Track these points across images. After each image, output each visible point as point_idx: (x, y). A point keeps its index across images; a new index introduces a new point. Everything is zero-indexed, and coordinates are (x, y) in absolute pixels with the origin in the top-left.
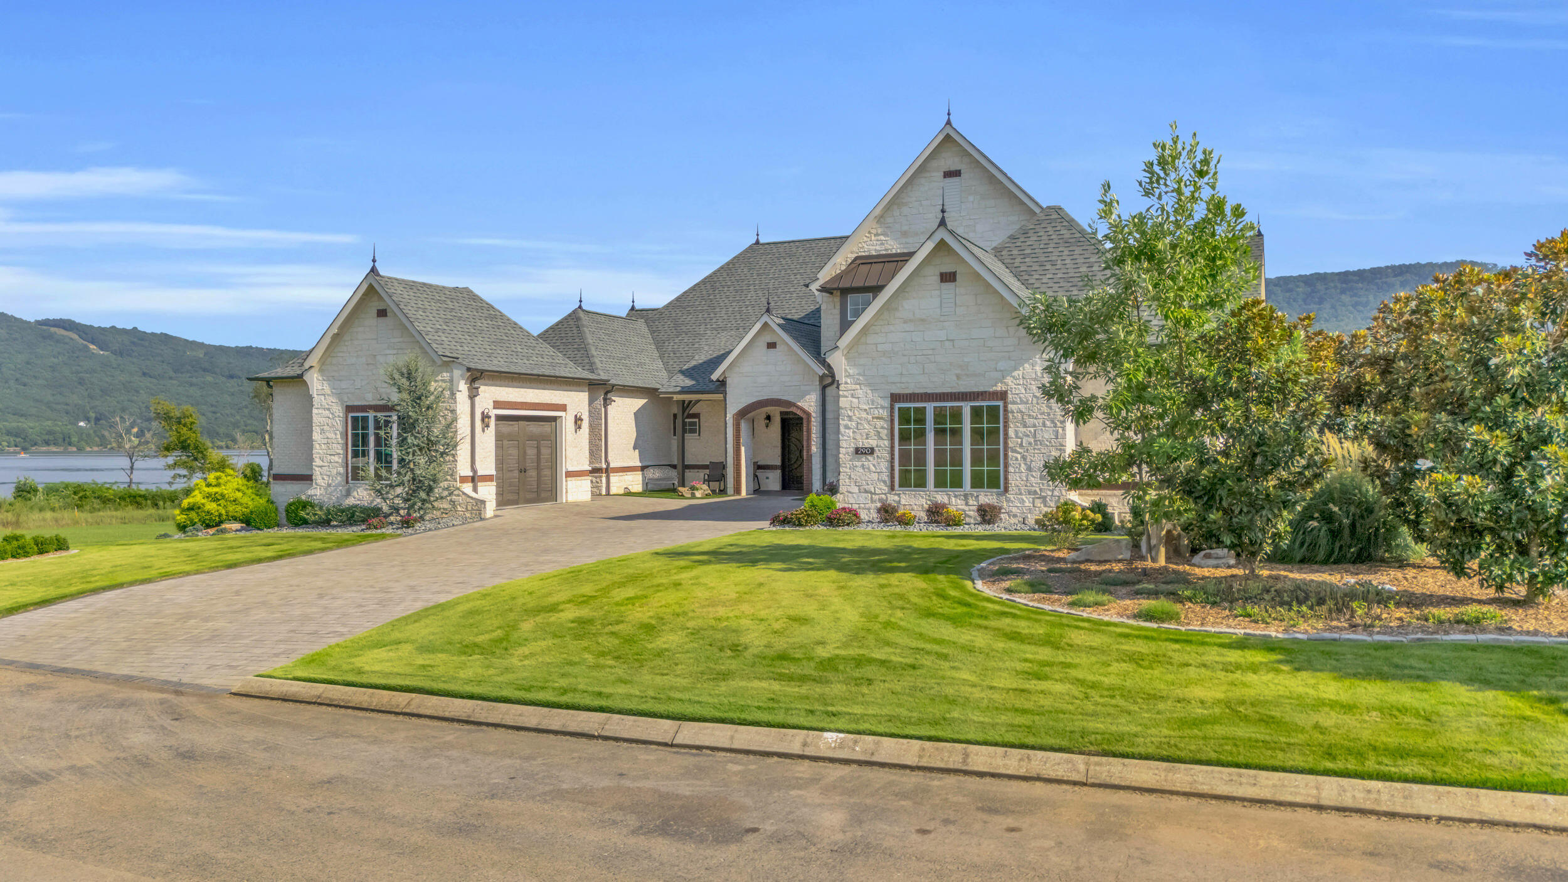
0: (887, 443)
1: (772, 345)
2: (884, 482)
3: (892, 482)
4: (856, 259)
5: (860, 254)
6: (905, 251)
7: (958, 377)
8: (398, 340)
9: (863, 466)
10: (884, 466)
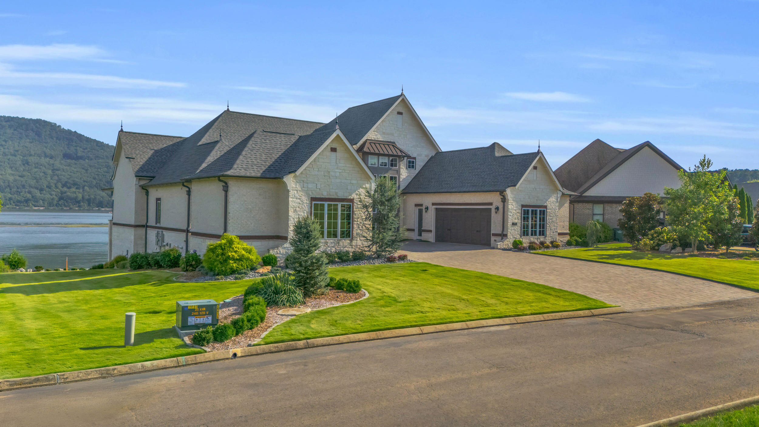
0: (520, 221)
2: (519, 234)
3: (521, 234)
6: (384, 140)
7: (537, 200)
8: (342, 165)
9: (514, 229)
10: (519, 228)
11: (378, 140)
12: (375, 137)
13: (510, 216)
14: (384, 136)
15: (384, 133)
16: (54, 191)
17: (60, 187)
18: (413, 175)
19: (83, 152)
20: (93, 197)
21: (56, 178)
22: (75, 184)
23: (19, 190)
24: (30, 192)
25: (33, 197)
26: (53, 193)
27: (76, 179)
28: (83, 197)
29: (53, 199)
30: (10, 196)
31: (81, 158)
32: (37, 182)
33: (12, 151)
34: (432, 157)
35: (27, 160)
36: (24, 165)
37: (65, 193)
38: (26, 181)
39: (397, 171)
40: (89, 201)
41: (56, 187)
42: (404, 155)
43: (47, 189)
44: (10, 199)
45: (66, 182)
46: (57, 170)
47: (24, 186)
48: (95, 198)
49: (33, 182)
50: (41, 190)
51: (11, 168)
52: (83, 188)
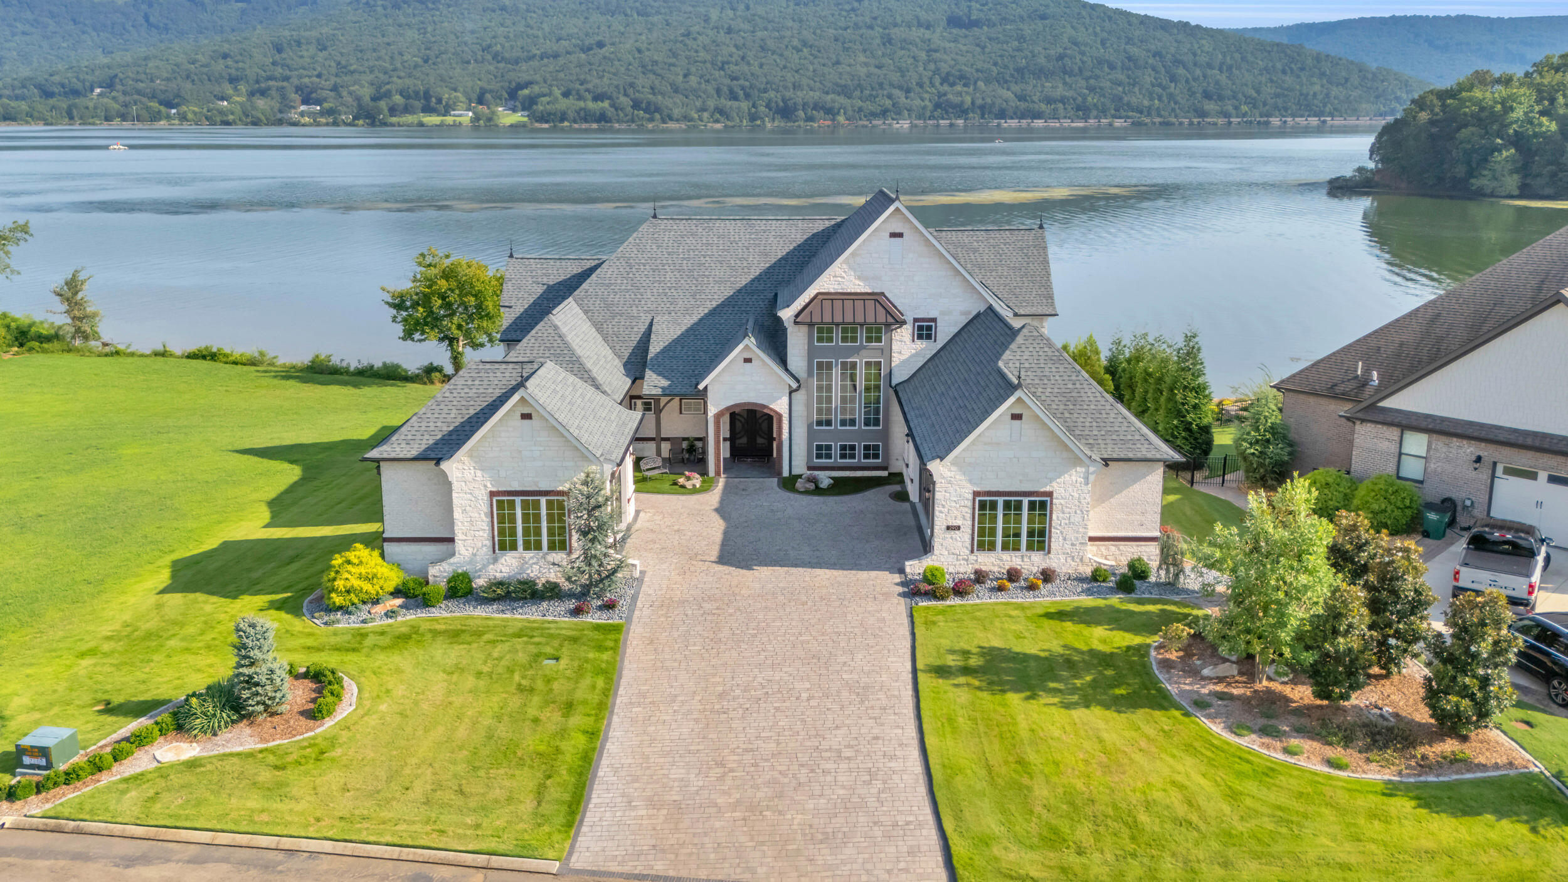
0: (970, 523)
1: (748, 360)
2: (967, 548)
3: (972, 547)
4: (818, 294)
5: (821, 291)
6: (858, 291)
7: (1021, 481)
9: (951, 537)
10: (967, 537)
13: (941, 512)
16: (927, 92)
17: (937, 84)
18: (927, 353)
19: (981, 10)
20: (989, 101)
21: (932, 66)
22: (962, 77)
23: (874, 93)
24: (890, 97)
25: (893, 105)
26: (927, 96)
27: (963, 67)
28: (973, 103)
29: (924, 108)
30: (860, 103)
31: (976, 24)
32: (902, 76)
33: (868, 20)
34: (978, 315)
35: (889, 35)
36: (884, 44)
37: (945, 94)
38: (885, 75)
39: (884, 348)
40: (982, 108)
41: (932, 85)
43: (918, 89)
44: (860, 110)
45: (948, 74)
46: (936, 51)
47: (881, 85)
48: (994, 103)
49: (895, 77)
50: (908, 91)
51: (865, 51)
52: (975, 83)
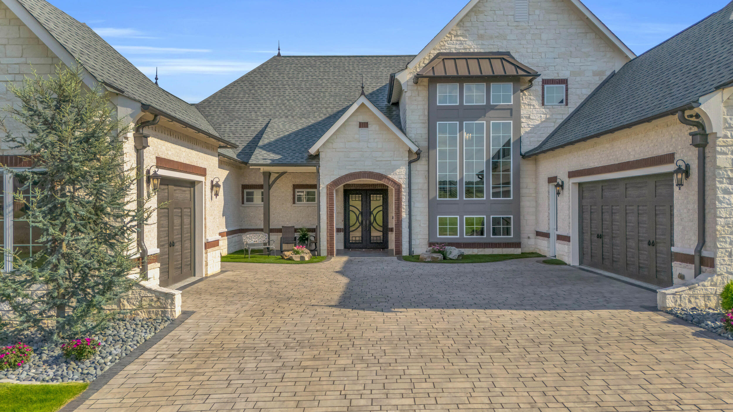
1: (364, 125)
4: (438, 55)
5: (442, 51)
6: (482, 51)
11: (468, 51)
12: (457, 47)
14: (480, 42)
15: (481, 37)
18: (559, 116)
34: (613, 75)
39: (511, 110)
42: (521, 72)
